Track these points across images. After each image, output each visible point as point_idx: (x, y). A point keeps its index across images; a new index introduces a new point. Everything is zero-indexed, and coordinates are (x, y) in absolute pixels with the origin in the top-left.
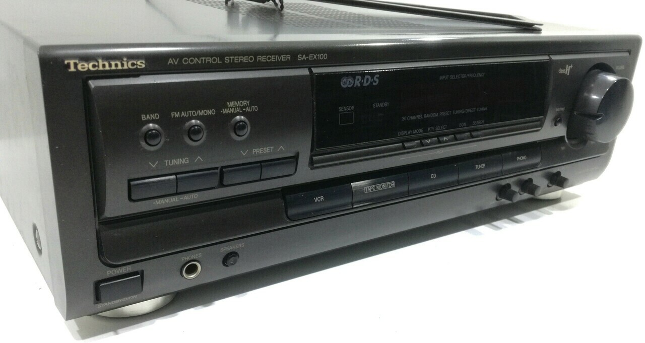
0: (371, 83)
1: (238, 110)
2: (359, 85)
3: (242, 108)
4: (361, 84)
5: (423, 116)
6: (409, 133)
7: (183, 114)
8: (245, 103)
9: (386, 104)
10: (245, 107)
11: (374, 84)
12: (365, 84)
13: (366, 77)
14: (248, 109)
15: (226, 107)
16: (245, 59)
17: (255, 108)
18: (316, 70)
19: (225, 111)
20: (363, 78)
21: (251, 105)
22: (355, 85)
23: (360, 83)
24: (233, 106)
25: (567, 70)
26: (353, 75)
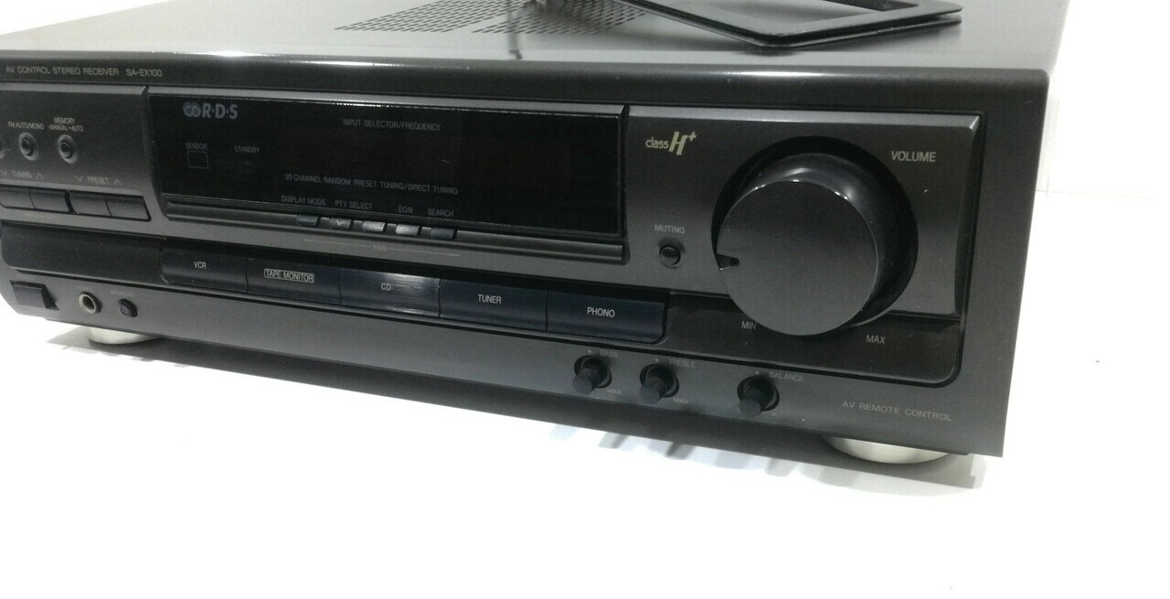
0: (227, 115)
1: (64, 128)
2: (209, 116)
3: (68, 126)
4: (213, 114)
5: (322, 179)
6: (300, 200)
7: (18, 125)
8: (71, 120)
9: (254, 150)
10: (70, 125)
11: (231, 117)
12: (218, 116)
13: (218, 106)
14: (73, 128)
15: (53, 123)
16: (71, 70)
17: (80, 128)
18: (153, 90)
19: (52, 127)
20: (214, 107)
21: (76, 123)
22: (204, 116)
23: (211, 113)
24: (60, 123)
25: (678, 144)
26: (200, 100)
